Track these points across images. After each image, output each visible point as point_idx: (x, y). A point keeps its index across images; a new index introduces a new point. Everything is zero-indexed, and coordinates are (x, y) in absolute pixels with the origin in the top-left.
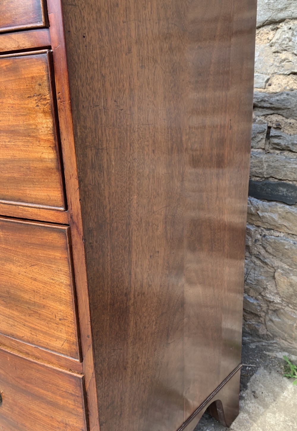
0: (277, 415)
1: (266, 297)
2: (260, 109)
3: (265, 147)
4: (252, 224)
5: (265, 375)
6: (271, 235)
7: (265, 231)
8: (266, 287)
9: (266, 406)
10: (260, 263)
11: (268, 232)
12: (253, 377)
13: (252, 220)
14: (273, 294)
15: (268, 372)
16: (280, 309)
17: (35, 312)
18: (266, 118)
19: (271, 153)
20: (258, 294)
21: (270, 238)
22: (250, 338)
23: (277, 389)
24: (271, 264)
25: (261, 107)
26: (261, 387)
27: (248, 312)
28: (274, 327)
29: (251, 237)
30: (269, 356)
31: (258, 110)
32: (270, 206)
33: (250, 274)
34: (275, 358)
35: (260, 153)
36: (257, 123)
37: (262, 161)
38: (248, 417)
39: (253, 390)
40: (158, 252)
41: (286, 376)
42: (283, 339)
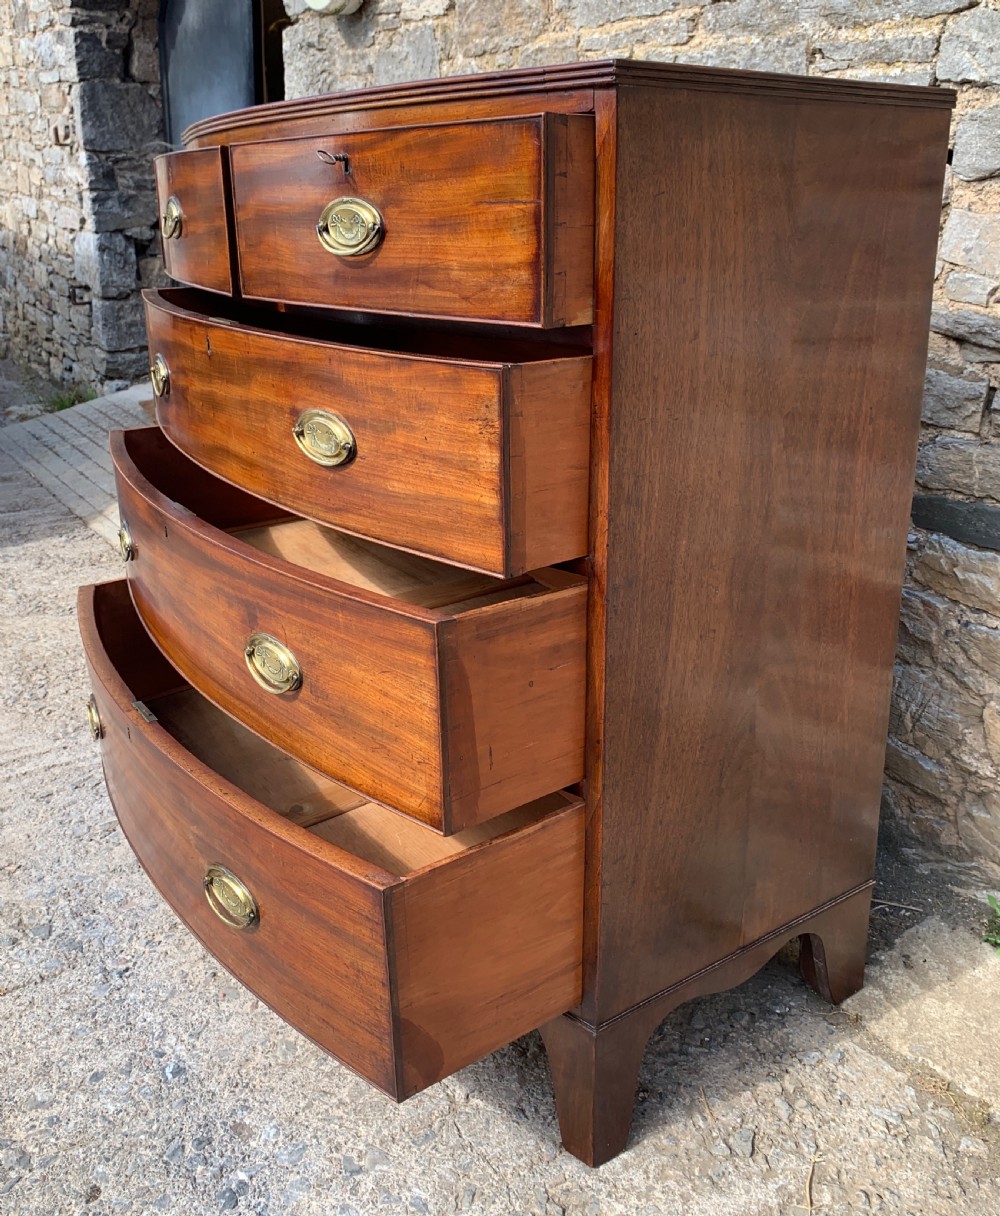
0: (948, 1004)
1: (961, 760)
2: (975, 349)
3: (980, 430)
4: (943, 596)
5: (941, 931)
6: (982, 625)
7: (968, 613)
8: (963, 739)
9: (927, 986)
10: (954, 684)
11: (976, 615)
12: (912, 930)
13: (942, 585)
14: (976, 755)
15: (949, 927)
16: (991, 792)
17: (383, 747)
18: (987, 369)
19: (992, 445)
20: (944, 752)
21: (978, 631)
22: (920, 850)
23: (961, 961)
24: (976, 688)
25: (975, 344)
26: (926, 951)
27: (919, 791)
28: (976, 831)
29: (938, 624)
30: (958, 895)
31: (971, 350)
32: (981, 560)
33: (930, 707)
34: (971, 901)
35: (968, 443)
36: (965, 378)
37: (971, 461)
38: (882, 997)
39: (906, 953)
40: (714, 631)
41: (987, 941)
42: (993, 862)
